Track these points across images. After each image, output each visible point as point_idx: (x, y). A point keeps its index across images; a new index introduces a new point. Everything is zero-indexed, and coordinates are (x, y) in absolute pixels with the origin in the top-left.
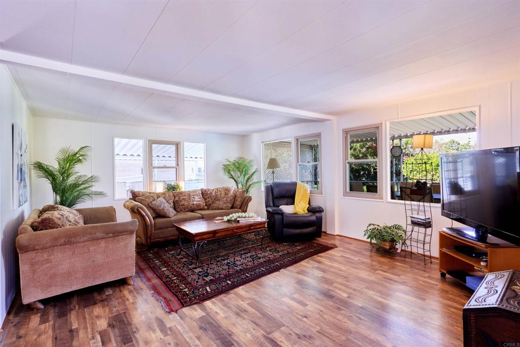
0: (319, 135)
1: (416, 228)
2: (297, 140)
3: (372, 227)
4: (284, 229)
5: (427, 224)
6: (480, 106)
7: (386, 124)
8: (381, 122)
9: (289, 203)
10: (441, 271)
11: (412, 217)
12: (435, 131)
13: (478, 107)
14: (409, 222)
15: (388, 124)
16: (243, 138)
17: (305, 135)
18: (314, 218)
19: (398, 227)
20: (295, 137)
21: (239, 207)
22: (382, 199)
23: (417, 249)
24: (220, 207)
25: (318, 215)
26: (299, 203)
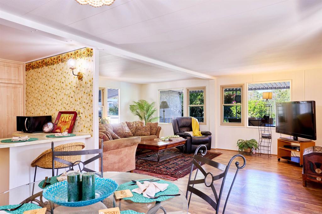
0: (204, 88)
1: (263, 140)
2: (188, 90)
3: (241, 141)
4: (192, 145)
5: (269, 137)
6: (292, 80)
7: (246, 84)
8: (244, 83)
9: (188, 130)
10: (278, 158)
11: (262, 134)
12: (256, 87)
13: (291, 80)
14: (261, 137)
15: (247, 84)
16: (142, 87)
17: (194, 87)
18: (207, 138)
19: (253, 140)
20: (186, 88)
21: (155, 134)
22: (244, 126)
23: (264, 151)
24: (143, 134)
25: (209, 136)
26: (195, 130)
